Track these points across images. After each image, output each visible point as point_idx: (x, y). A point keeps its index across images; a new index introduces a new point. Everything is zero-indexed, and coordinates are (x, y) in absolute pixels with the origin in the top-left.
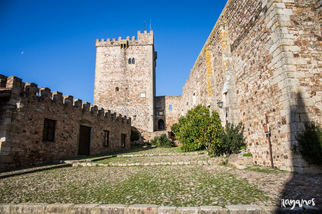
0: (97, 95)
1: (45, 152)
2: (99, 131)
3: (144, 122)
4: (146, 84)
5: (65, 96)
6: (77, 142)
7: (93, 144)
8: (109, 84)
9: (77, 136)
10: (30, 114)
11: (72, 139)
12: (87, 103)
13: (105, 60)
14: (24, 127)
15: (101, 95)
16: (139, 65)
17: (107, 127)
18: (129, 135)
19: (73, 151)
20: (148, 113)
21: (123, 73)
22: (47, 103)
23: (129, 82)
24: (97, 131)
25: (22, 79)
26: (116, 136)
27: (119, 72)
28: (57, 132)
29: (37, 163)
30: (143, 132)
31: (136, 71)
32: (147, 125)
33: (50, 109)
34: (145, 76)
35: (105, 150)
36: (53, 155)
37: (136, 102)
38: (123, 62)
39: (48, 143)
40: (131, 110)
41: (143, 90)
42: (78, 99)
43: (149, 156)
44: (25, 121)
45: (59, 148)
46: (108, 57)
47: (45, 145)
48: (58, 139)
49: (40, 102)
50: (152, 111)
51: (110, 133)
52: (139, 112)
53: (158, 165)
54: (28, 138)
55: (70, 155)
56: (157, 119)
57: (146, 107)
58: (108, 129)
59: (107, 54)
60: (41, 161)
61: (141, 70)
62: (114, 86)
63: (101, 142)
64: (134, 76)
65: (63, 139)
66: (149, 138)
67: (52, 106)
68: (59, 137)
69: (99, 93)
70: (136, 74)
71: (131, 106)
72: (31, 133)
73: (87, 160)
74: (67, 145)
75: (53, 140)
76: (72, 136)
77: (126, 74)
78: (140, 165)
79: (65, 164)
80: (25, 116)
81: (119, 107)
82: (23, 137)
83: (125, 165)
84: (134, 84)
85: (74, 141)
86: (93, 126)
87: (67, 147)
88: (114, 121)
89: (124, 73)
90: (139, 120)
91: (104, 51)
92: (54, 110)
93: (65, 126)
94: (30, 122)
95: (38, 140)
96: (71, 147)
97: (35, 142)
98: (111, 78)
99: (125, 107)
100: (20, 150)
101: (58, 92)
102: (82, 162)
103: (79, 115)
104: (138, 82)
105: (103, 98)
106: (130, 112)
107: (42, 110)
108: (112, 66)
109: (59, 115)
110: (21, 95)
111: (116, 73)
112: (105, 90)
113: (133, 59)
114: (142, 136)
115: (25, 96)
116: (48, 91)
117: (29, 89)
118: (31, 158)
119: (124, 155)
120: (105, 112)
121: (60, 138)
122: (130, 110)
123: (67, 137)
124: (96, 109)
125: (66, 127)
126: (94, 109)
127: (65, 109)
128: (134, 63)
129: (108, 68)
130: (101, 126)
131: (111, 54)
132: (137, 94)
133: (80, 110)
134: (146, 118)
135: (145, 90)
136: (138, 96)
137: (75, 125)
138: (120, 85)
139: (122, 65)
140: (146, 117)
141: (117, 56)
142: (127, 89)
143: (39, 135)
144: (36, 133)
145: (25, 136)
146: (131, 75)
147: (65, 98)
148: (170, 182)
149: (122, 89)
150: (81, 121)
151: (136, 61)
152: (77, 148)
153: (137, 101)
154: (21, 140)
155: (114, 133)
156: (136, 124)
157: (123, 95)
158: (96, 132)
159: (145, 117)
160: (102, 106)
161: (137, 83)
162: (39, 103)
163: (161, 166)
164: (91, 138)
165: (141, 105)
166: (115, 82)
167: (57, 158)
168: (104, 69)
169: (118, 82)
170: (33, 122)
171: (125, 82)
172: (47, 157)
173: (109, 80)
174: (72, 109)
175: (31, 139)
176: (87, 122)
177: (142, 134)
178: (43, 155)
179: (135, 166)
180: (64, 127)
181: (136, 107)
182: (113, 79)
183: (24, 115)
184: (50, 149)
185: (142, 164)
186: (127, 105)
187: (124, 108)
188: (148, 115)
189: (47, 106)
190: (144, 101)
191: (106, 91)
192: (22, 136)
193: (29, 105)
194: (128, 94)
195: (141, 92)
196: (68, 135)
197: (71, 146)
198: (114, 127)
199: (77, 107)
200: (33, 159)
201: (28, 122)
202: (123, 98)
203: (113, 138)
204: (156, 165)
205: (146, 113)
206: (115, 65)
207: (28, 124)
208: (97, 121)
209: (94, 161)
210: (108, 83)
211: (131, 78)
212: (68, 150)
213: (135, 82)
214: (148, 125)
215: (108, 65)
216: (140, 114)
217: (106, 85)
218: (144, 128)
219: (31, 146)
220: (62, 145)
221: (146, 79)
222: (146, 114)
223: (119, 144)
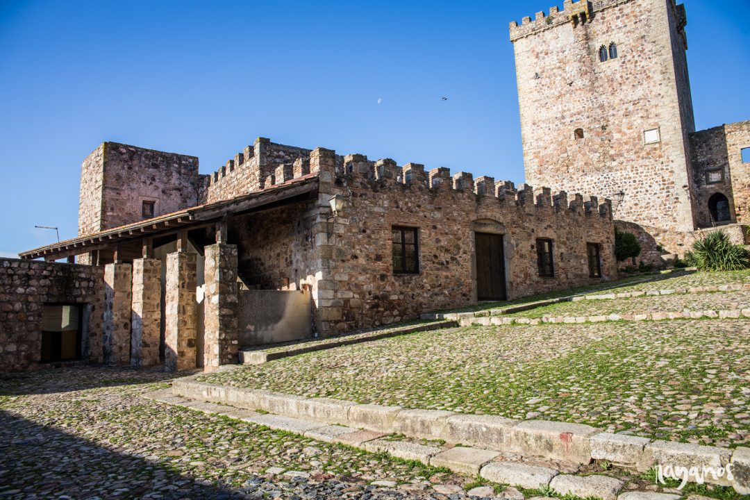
0: (532, 157)
1: (402, 297)
2: (523, 242)
3: (662, 208)
4: (656, 106)
5: (432, 171)
6: (472, 271)
7: (511, 272)
8: (557, 125)
9: (469, 257)
10: (360, 220)
11: (459, 265)
12: (486, 177)
13: (537, 68)
14: (354, 248)
15: (541, 154)
16: (629, 57)
17: (546, 228)
18: (611, 245)
19: (464, 292)
20: (673, 183)
21: (589, 88)
22: (391, 193)
23: (607, 109)
24: (519, 242)
25: (334, 151)
26: (571, 249)
27: (577, 90)
28: (423, 251)
29: (387, 321)
30: (661, 234)
31: (624, 75)
32: (672, 215)
33: (401, 203)
34: (652, 84)
35: (545, 286)
36: (421, 303)
37: (634, 157)
38: (584, 62)
39: (406, 278)
40: (624, 180)
41: (651, 121)
42: (463, 173)
43: (660, 295)
44: (354, 236)
45: (432, 287)
46: (544, 58)
47: (401, 283)
48: (428, 268)
49: (377, 191)
50: (684, 175)
51: (555, 244)
52: (644, 182)
53: (676, 319)
54: (365, 270)
55: (458, 301)
56: (704, 194)
57: (665, 168)
58: (550, 234)
59: (541, 52)
60: (397, 316)
61: (639, 68)
62: (569, 127)
63: (533, 267)
64: (619, 91)
65: (439, 266)
66: (678, 247)
67: (405, 196)
68: (430, 264)
69: (535, 153)
70: (624, 83)
71: (621, 169)
72: (368, 260)
73: (492, 310)
74: (448, 280)
75: (416, 271)
76: (459, 259)
77: (597, 90)
78: (621, 321)
79: (442, 322)
80: (351, 226)
81: (588, 178)
82: (353, 268)
83: (581, 320)
84: (621, 113)
85: (464, 269)
86: (508, 232)
87: (449, 284)
88: (563, 213)
89: (592, 89)
90: (649, 203)
91: (532, 46)
92: (410, 205)
93: (439, 237)
94: (364, 237)
95: (385, 273)
96: (459, 283)
97: (378, 276)
98: (560, 110)
99: (605, 175)
100: (350, 295)
101: (413, 165)
102: (481, 316)
103: (470, 208)
104: (632, 103)
105: (548, 162)
106: (621, 185)
107: (384, 208)
108: (559, 78)
109: (421, 214)
110: (338, 183)
111: (571, 94)
112: (549, 142)
113: (610, 46)
114: (658, 244)
115: (345, 184)
116: (391, 165)
117: (351, 168)
118: (375, 309)
119: (591, 297)
120: (536, 193)
121: (432, 265)
122: (618, 182)
123: (447, 262)
124: (511, 190)
125: (442, 239)
126: (505, 190)
127: (433, 199)
128: (616, 56)
129: (548, 87)
130: (528, 228)
131: (551, 48)
132: (636, 135)
133: (469, 197)
134: (668, 196)
135: (656, 121)
136: (637, 141)
137: (464, 234)
138: (584, 123)
139: (584, 68)
140: (668, 192)
141: (568, 49)
142: (604, 128)
143: (386, 263)
144: (379, 258)
145: (357, 266)
146: (611, 89)
147: (433, 175)
148: (680, 367)
149: (591, 130)
150: (475, 222)
151: (619, 50)
152: (474, 285)
153: (637, 155)
154: (351, 276)
155: (564, 243)
156: (641, 215)
157: (596, 147)
158: (517, 245)
159: (664, 194)
160: (547, 181)
161: (631, 108)
162: (376, 194)
163: (684, 322)
164: (505, 259)
165: (648, 164)
166: (571, 116)
167: (429, 310)
168: (539, 92)
169: (578, 114)
170: (369, 237)
171: (598, 110)
172: (407, 308)
173: (555, 116)
174: (450, 198)
175: (370, 272)
176: (490, 222)
177: (657, 239)
178: (399, 304)
179: (608, 321)
180: (438, 241)
181: (635, 172)
182: (565, 111)
183: (350, 224)
184: (413, 289)
185: (627, 317)
186: (610, 169)
187: (602, 178)
188: (673, 187)
189: (394, 197)
190: (658, 152)
191: (552, 143)
192: (351, 266)
193: (355, 202)
194: (610, 141)
195: (646, 127)
196: (448, 256)
197: (458, 281)
198: (564, 229)
199: (462, 192)
200: (379, 312)
201: (360, 236)
202: (598, 154)
203: (564, 256)
204: (670, 320)
205: (666, 182)
206: (564, 75)
207: (359, 242)
208: (515, 218)
209: (509, 312)
210: (553, 123)
211: (610, 98)
212: (453, 290)
213: (624, 107)
214: (675, 214)
215: (547, 80)
216: (650, 186)
217: (549, 129)
218: (663, 224)
219: (371, 287)
220: (437, 281)
221: (656, 90)
222: (667, 186)
223: (582, 270)
